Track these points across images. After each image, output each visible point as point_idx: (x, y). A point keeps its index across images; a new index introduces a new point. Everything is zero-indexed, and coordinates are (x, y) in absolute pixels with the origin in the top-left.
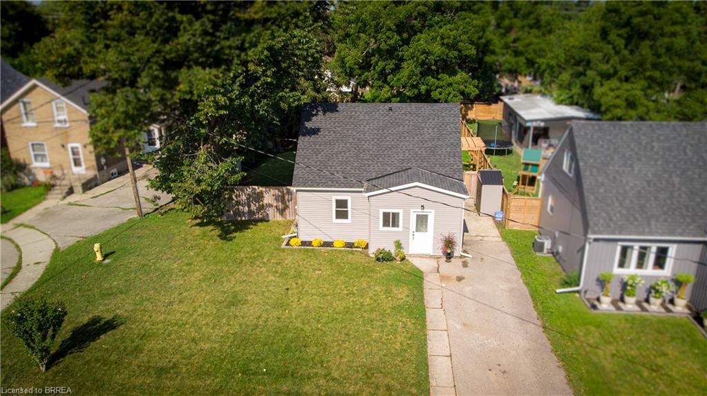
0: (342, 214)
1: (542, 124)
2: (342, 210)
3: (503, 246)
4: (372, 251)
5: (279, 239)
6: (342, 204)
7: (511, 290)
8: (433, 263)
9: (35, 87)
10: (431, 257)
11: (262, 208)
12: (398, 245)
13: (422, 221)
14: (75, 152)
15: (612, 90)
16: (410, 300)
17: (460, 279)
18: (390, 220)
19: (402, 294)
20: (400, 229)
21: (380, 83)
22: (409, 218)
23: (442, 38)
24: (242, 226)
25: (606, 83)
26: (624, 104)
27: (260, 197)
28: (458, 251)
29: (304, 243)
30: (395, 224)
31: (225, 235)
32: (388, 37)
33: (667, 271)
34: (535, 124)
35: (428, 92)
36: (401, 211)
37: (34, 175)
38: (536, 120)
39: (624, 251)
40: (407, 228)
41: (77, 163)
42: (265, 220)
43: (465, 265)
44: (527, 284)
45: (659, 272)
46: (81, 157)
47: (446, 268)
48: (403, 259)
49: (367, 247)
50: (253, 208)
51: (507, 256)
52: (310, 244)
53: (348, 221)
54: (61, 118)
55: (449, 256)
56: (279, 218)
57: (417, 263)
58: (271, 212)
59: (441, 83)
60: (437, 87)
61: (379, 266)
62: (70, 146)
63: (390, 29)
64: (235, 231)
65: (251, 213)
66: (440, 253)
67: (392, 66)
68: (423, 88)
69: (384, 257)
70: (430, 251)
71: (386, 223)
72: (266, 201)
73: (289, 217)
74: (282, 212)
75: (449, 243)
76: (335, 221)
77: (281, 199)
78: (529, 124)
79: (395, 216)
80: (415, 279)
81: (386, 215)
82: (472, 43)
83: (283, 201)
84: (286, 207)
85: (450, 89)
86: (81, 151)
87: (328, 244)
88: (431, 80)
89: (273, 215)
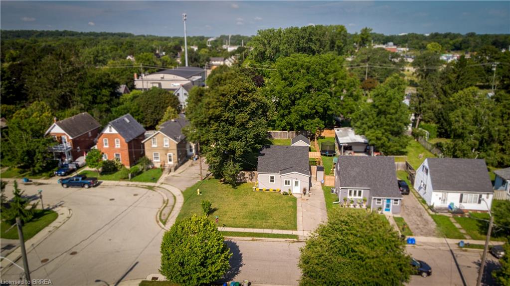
0: (272, 181)
1: (347, 145)
2: (272, 179)
3: (322, 191)
4: (282, 192)
5: (251, 188)
6: (272, 178)
7: (321, 203)
8: (300, 196)
9: (159, 133)
10: (299, 194)
11: (244, 178)
12: (290, 190)
13: (297, 183)
14: (170, 156)
15: (372, 133)
16: (293, 205)
17: (307, 200)
18: (287, 183)
19: (291, 203)
20: (290, 185)
21: (281, 119)
22: (293, 182)
23: (308, 105)
24: (239, 184)
25: (370, 130)
26: (375, 139)
27: (244, 174)
28: (307, 192)
29: (260, 190)
30: (289, 184)
31: (234, 187)
32: (285, 101)
33: (361, 197)
34: (344, 144)
35: (303, 126)
36: (290, 180)
37: (153, 165)
38: (344, 143)
39: (350, 192)
40: (292, 185)
41: (170, 160)
42: (245, 182)
43: (309, 196)
44: (326, 201)
45: (359, 197)
46: (172, 158)
47: (304, 197)
48: (291, 194)
49: (280, 191)
50: (242, 178)
51: (322, 194)
52: (262, 190)
53: (274, 183)
54: (166, 144)
55: (305, 194)
56: (250, 182)
57: (295, 196)
58: (247, 179)
59: (308, 123)
60: (307, 125)
61: (284, 196)
62: (168, 154)
63: (286, 98)
64: (237, 186)
65: (241, 180)
66: (302, 193)
67: (287, 113)
68: (301, 125)
69: (286, 194)
70: (299, 192)
71: (286, 184)
72: (246, 176)
73: (254, 181)
74: (251, 180)
75: (305, 190)
76: (270, 183)
77: (251, 175)
78: (341, 145)
79: (289, 181)
80: (295, 200)
81: (286, 181)
82: (321, 107)
83: (252, 176)
84: (253, 178)
85: (312, 125)
86: (172, 156)
87: (268, 190)
88: (304, 121)
89: (248, 181)
